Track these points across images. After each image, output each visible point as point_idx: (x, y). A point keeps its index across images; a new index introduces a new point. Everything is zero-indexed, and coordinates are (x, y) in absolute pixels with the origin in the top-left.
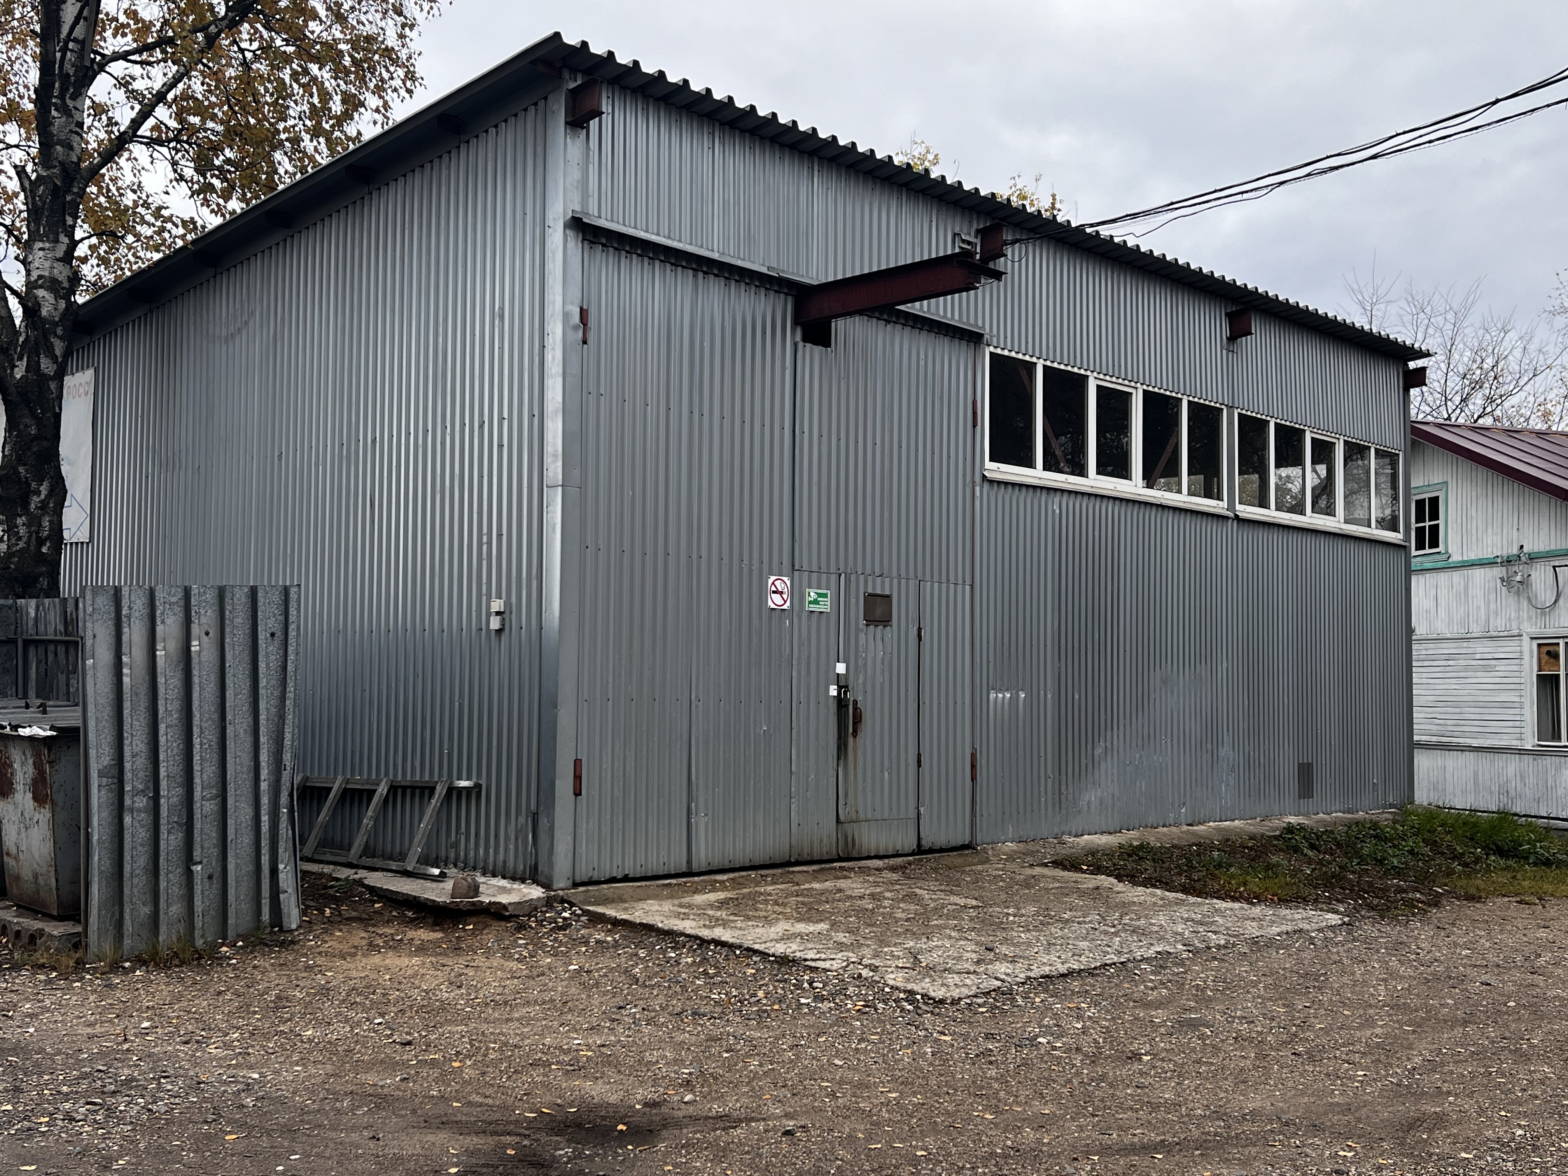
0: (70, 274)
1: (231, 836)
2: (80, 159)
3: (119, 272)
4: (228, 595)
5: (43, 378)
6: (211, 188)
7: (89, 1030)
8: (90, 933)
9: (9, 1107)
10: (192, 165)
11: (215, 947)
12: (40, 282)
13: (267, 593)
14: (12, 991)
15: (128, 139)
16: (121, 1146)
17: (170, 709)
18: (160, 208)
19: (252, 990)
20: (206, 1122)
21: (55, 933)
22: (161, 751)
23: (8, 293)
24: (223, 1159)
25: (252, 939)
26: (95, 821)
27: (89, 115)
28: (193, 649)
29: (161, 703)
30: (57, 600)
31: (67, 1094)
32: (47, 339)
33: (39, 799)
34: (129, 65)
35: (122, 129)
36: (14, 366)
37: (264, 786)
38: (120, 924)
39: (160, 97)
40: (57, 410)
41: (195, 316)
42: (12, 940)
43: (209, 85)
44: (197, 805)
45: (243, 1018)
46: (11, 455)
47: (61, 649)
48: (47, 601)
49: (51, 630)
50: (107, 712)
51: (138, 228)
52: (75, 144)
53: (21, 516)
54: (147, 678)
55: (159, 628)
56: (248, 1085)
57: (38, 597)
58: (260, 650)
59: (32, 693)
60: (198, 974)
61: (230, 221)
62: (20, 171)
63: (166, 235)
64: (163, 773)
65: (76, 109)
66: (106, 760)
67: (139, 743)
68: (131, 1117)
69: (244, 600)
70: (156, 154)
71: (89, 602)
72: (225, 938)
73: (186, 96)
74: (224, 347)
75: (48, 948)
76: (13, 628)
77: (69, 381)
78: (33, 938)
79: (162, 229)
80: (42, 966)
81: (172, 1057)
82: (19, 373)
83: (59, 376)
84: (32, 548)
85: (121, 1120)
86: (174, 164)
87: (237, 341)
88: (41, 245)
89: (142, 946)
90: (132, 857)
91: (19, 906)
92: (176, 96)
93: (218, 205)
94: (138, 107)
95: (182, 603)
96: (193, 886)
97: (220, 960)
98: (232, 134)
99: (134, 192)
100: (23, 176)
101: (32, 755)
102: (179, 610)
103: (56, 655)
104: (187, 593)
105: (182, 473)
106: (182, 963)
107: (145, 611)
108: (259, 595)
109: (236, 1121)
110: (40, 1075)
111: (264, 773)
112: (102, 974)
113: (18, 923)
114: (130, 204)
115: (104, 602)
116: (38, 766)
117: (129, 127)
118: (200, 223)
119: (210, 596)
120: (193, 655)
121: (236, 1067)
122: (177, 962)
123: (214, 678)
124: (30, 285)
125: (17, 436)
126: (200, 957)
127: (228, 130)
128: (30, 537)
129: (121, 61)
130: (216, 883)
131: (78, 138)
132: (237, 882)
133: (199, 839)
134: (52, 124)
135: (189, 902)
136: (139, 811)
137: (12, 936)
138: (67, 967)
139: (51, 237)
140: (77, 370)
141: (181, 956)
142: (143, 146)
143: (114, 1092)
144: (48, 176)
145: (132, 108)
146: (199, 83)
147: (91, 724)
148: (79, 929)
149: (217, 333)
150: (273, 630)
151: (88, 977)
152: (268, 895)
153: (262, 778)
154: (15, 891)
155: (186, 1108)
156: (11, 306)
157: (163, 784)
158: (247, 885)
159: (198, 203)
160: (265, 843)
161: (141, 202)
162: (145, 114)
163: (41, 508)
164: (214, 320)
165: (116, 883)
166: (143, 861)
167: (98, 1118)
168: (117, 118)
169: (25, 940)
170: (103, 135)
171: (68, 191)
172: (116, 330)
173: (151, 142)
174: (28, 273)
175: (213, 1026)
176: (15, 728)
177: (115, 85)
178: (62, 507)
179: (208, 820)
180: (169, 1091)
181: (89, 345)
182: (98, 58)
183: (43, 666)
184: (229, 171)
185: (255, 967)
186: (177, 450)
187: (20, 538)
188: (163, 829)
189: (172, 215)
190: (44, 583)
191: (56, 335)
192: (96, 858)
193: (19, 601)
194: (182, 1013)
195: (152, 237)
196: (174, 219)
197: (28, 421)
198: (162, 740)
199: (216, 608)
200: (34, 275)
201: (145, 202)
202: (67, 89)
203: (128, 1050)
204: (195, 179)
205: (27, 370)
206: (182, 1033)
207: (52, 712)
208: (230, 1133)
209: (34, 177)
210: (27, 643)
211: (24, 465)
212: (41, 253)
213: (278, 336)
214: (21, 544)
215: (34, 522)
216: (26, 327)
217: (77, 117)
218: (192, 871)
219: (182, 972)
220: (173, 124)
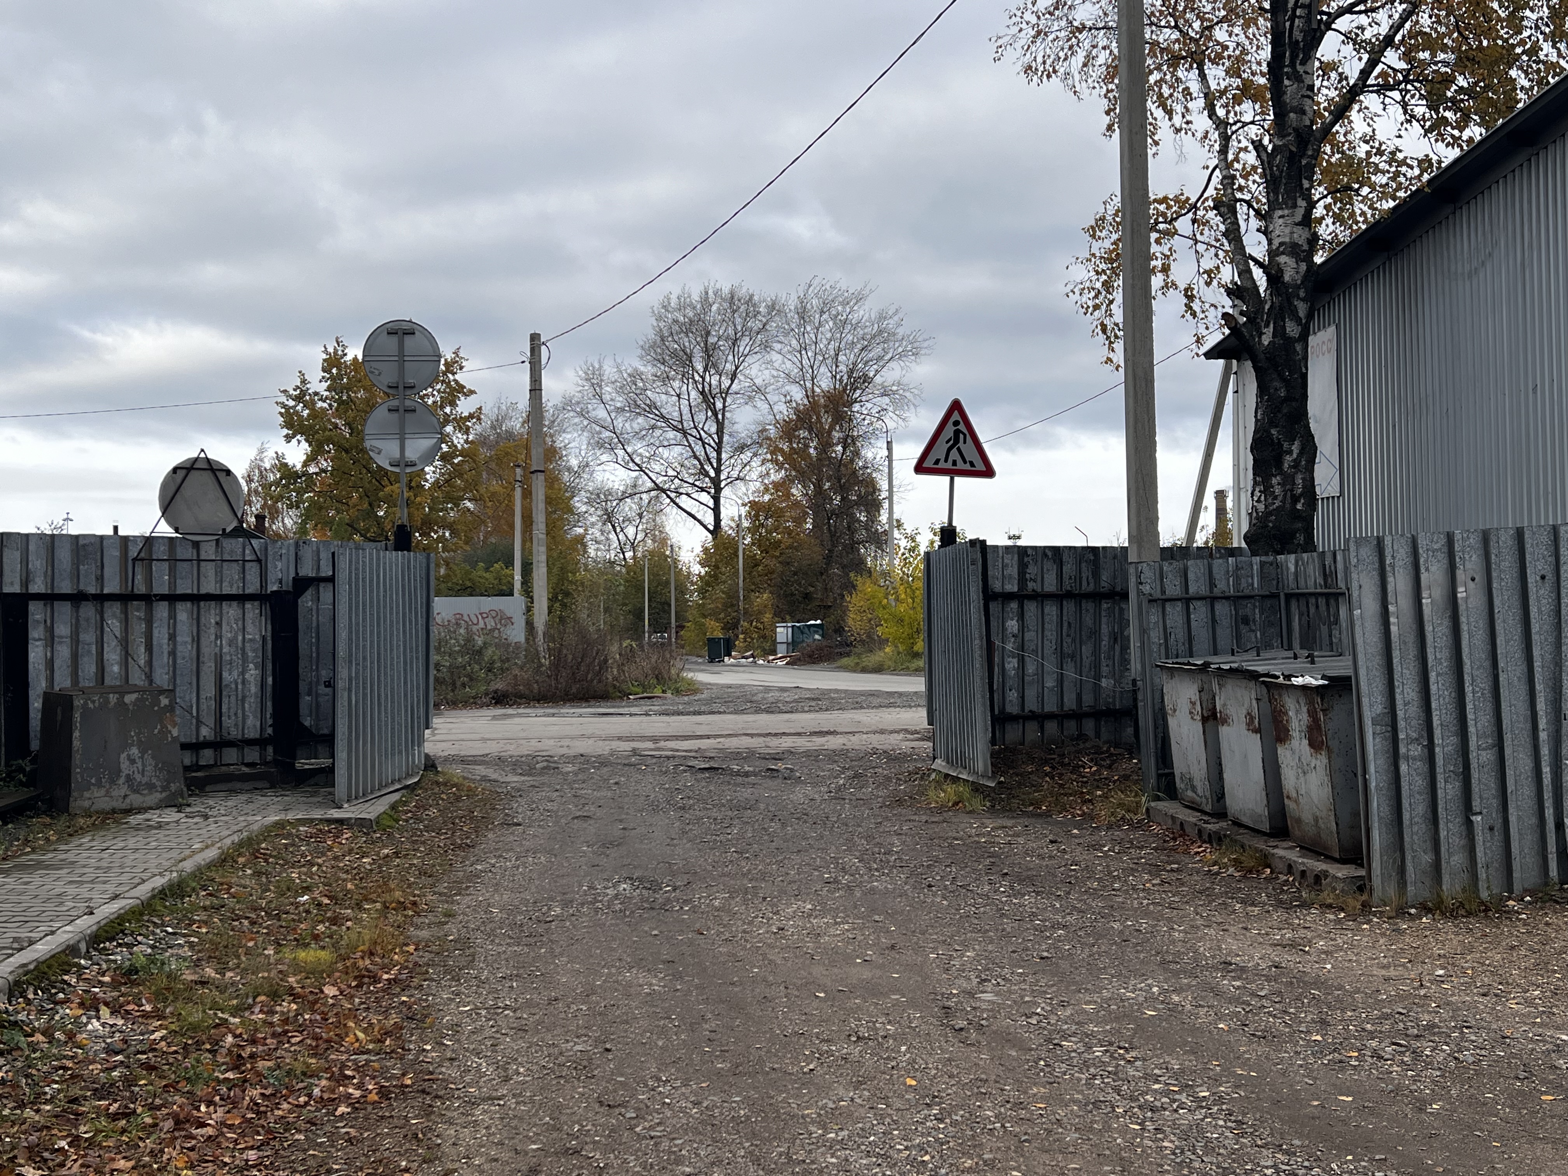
0: (1309, 236)
1: (1510, 787)
2: (1313, 122)
3: (1355, 227)
4: (1493, 539)
5: (1289, 342)
6: (1445, 121)
7: (1384, 972)
8: (1374, 878)
9: (1319, 1038)
10: (1424, 102)
11: (1502, 900)
12: (1281, 249)
13: (1534, 534)
14: (1305, 928)
15: (1359, 91)
16: (1433, 1090)
17: (1439, 656)
18: (1393, 153)
19: (1548, 947)
20: (1518, 1078)
21: (1340, 875)
22: (1432, 699)
23: (1252, 263)
24: (1542, 1119)
25: (1540, 895)
26: (1372, 768)
27: (1318, 77)
28: (1459, 595)
29: (1430, 651)
30: (1315, 554)
31: (1371, 1032)
32: (1290, 303)
33: (1315, 745)
34: (1355, 16)
35: (1352, 82)
36: (1261, 334)
37: (1543, 736)
38: (1402, 871)
39: (1388, 41)
40: (1304, 370)
41: (1435, 256)
42: (1298, 878)
43: (1437, 16)
44: (1473, 756)
45: (1542, 976)
46: (1263, 419)
47: (1322, 601)
48: (1305, 555)
49: (1311, 583)
50: (1377, 661)
51: (1373, 178)
52: (1307, 108)
53: (1275, 476)
54: (1414, 627)
55: (1424, 577)
56: (1558, 1046)
57: (1295, 553)
58: (1530, 594)
59: (1296, 644)
60: (1487, 926)
61: (1469, 152)
62: (1258, 146)
63: (1402, 179)
64: (1436, 721)
65: (1306, 73)
66: (1379, 709)
67: (1410, 691)
68: (1438, 1063)
69: (1510, 543)
70: (1387, 100)
71: (1353, 554)
72: (1511, 891)
73: (1412, 35)
74: (1468, 283)
75: (1334, 889)
76: (1275, 582)
77: (1313, 341)
78: (1318, 879)
79: (1397, 174)
80: (1330, 906)
81: (1472, 1007)
82: (1266, 340)
83: (1304, 337)
84: (1288, 506)
85: (1428, 1065)
86: (1404, 105)
87: (1482, 275)
88: (1280, 213)
89: (1427, 894)
90: (1410, 804)
91: (1302, 847)
92: (1404, 36)
93: (1452, 136)
94: (1366, 57)
95: (1445, 549)
96: (1474, 837)
97: (1509, 914)
98: (1464, 62)
99: (1367, 142)
100: (1261, 149)
101: (1306, 704)
102: (1442, 557)
103: (1317, 607)
104: (1450, 540)
105: (1430, 417)
106: (1469, 914)
107: (1409, 560)
108: (1526, 536)
109: (1550, 1082)
110: (1343, 1011)
111: (1542, 723)
112: (1389, 918)
113: (1303, 863)
114: (1363, 156)
115: (1367, 553)
116: (1312, 713)
117: (1359, 79)
118: (1435, 158)
119: (1474, 540)
120: (1460, 601)
121: (1541, 1025)
122: (1462, 912)
123: (1482, 624)
124: (1272, 253)
125: (1268, 401)
126: (1486, 910)
127: (1459, 59)
128: (1285, 496)
129: (1347, 16)
130: (1498, 835)
131: (1309, 102)
132: (1520, 834)
133: (1477, 790)
134: (1285, 93)
135: (1470, 852)
136: (1414, 759)
137: (1298, 875)
138: (1354, 908)
139: (1290, 203)
140: (1319, 329)
141: (1467, 907)
142: (1375, 95)
143: (1417, 1036)
144: (1284, 145)
145: (1360, 59)
146: (1426, 16)
147: (1362, 672)
148: (1362, 872)
149: (1460, 270)
150: (1543, 572)
151: (1375, 920)
152: (1554, 850)
153: (1541, 727)
154: (1297, 832)
155: (1494, 1061)
156: (1255, 277)
157: (1437, 732)
158: (1531, 838)
159: (1432, 140)
160: (1548, 795)
161: (1374, 150)
162: (1373, 63)
163: (1294, 467)
164: (1456, 258)
165: (1396, 830)
166: (1421, 808)
167: (1406, 1059)
168: (1347, 72)
169: (1311, 880)
170: (1333, 93)
171: (1303, 155)
172: (1355, 284)
173: (1383, 89)
174: (1270, 243)
175: (1510, 981)
176: (1288, 677)
177: (1343, 42)
178: (1314, 463)
179: (1486, 770)
180: (1473, 1041)
181: (1329, 303)
182: (1325, 18)
183: (1305, 618)
184: (1462, 101)
185: (1547, 924)
186: (1423, 395)
187: (1275, 498)
188: (1440, 778)
189: (1406, 158)
190: (1301, 538)
191: (1299, 298)
192: (1375, 804)
193: (1279, 557)
194: (1475, 964)
195: (1387, 184)
196: (1408, 161)
197: (1277, 384)
198: (1433, 688)
199: (1481, 552)
200: (1276, 243)
201: (1378, 149)
202: (1297, 56)
203: (1425, 996)
204: (1427, 116)
205: (1274, 336)
206: (1479, 984)
207: (1320, 662)
208: (1545, 1093)
209: (1270, 148)
210: (1289, 596)
211: (1276, 427)
212: (1281, 221)
213: (1526, 263)
214: (1278, 503)
215: (1288, 480)
216: (1271, 295)
217: (1308, 82)
218: (1471, 821)
219: (1470, 923)
220: (1403, 65)
